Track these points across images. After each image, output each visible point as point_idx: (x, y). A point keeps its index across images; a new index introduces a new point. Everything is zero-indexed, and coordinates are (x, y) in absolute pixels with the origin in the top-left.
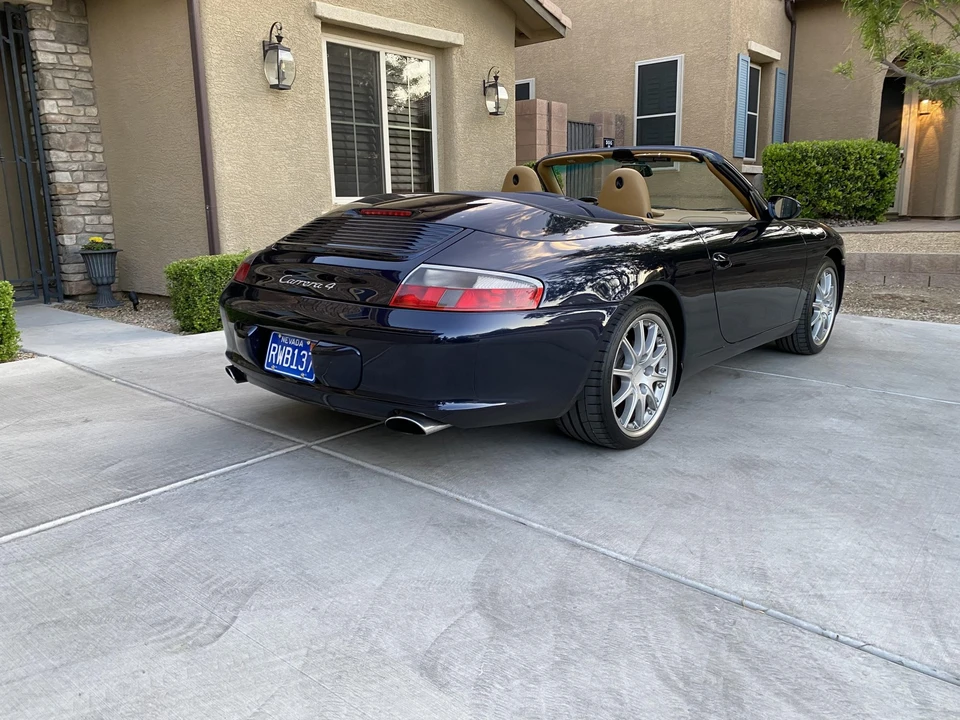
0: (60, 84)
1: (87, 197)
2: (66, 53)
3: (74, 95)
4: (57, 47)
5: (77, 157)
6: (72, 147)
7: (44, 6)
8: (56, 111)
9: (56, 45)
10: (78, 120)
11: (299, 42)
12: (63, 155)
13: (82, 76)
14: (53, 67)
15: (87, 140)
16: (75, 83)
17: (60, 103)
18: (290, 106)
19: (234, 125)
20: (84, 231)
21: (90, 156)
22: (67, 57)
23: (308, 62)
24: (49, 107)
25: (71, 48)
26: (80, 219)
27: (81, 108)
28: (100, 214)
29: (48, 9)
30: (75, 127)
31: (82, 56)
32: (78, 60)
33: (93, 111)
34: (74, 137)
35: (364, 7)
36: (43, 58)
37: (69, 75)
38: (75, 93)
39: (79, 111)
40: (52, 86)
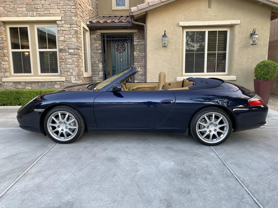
0: (138, 48)
1: (140, 72)
2: (140, 41)
3: (140, 51)
4: (138, 41)
5: (139, 64)
6: (138, 62)
7: (136, 32)
8: (136, 54)
9: (137, 40)
10: (140, 56)
11: (174, 34)
12: (136, 63)
13: (142, 46)
14: (137, 45)
15: (142, 60)
16: (141, 48)
17: (137, 52)
18: (169, 50)
19: (152, 57)
20: (139, 79)
21: (142, 63)
22: (139, 42)
23: (176, 38)
24: (135, 53)
25: (141, 40)
26: (138, 77)
27: (141, 53)
28: (142, 76)
29: (137, 33)
30: (140, 57)
31: (143, 42)
32: (142, 43)
33: (144, 53)
34: (139, 60)
35: (197, 20)
36: (135, 43)
37: (140, 46)
38: (140, 50)
39: (141, 54)
40: (136, 49)
